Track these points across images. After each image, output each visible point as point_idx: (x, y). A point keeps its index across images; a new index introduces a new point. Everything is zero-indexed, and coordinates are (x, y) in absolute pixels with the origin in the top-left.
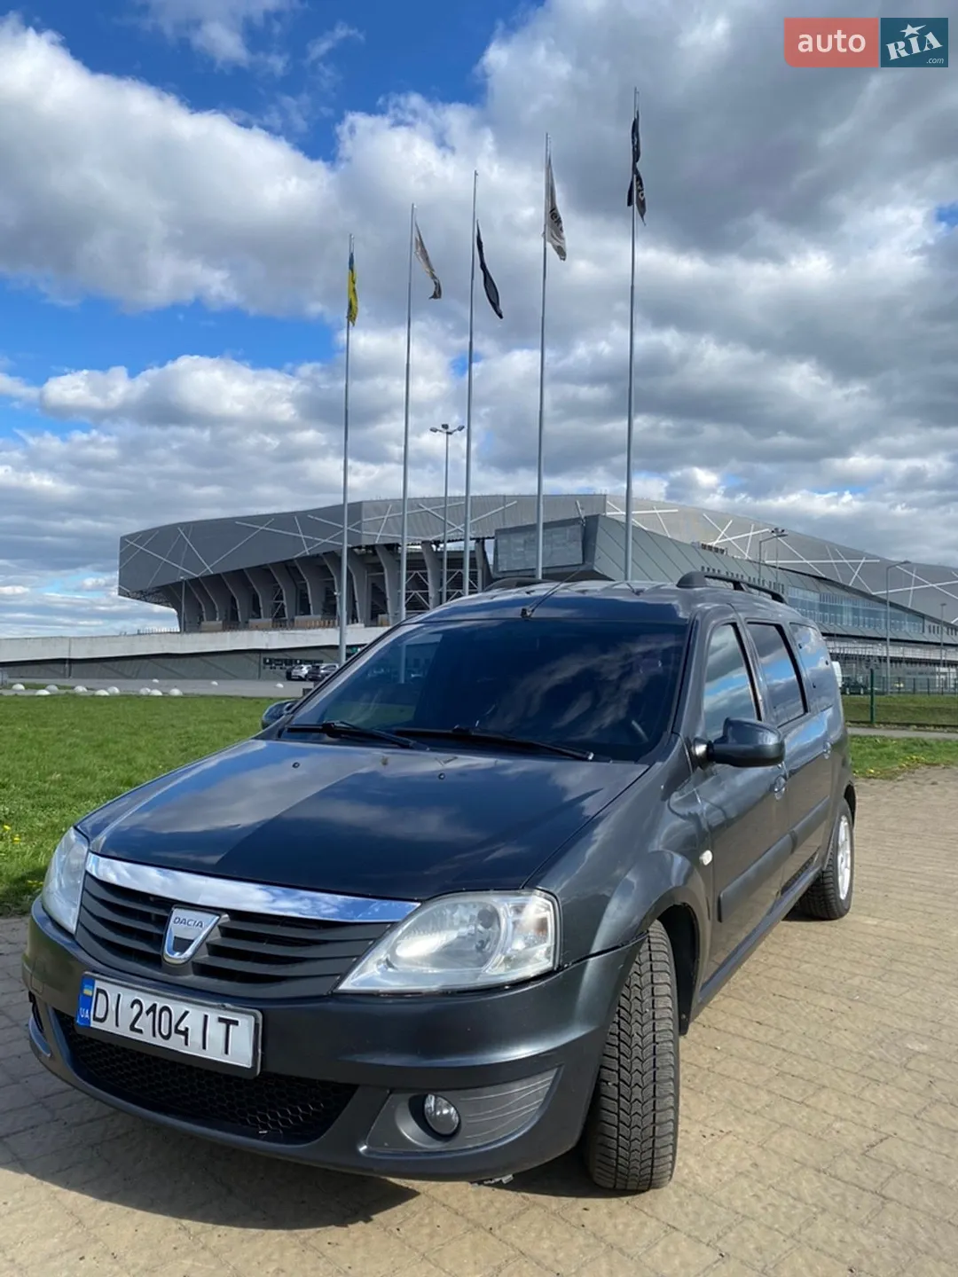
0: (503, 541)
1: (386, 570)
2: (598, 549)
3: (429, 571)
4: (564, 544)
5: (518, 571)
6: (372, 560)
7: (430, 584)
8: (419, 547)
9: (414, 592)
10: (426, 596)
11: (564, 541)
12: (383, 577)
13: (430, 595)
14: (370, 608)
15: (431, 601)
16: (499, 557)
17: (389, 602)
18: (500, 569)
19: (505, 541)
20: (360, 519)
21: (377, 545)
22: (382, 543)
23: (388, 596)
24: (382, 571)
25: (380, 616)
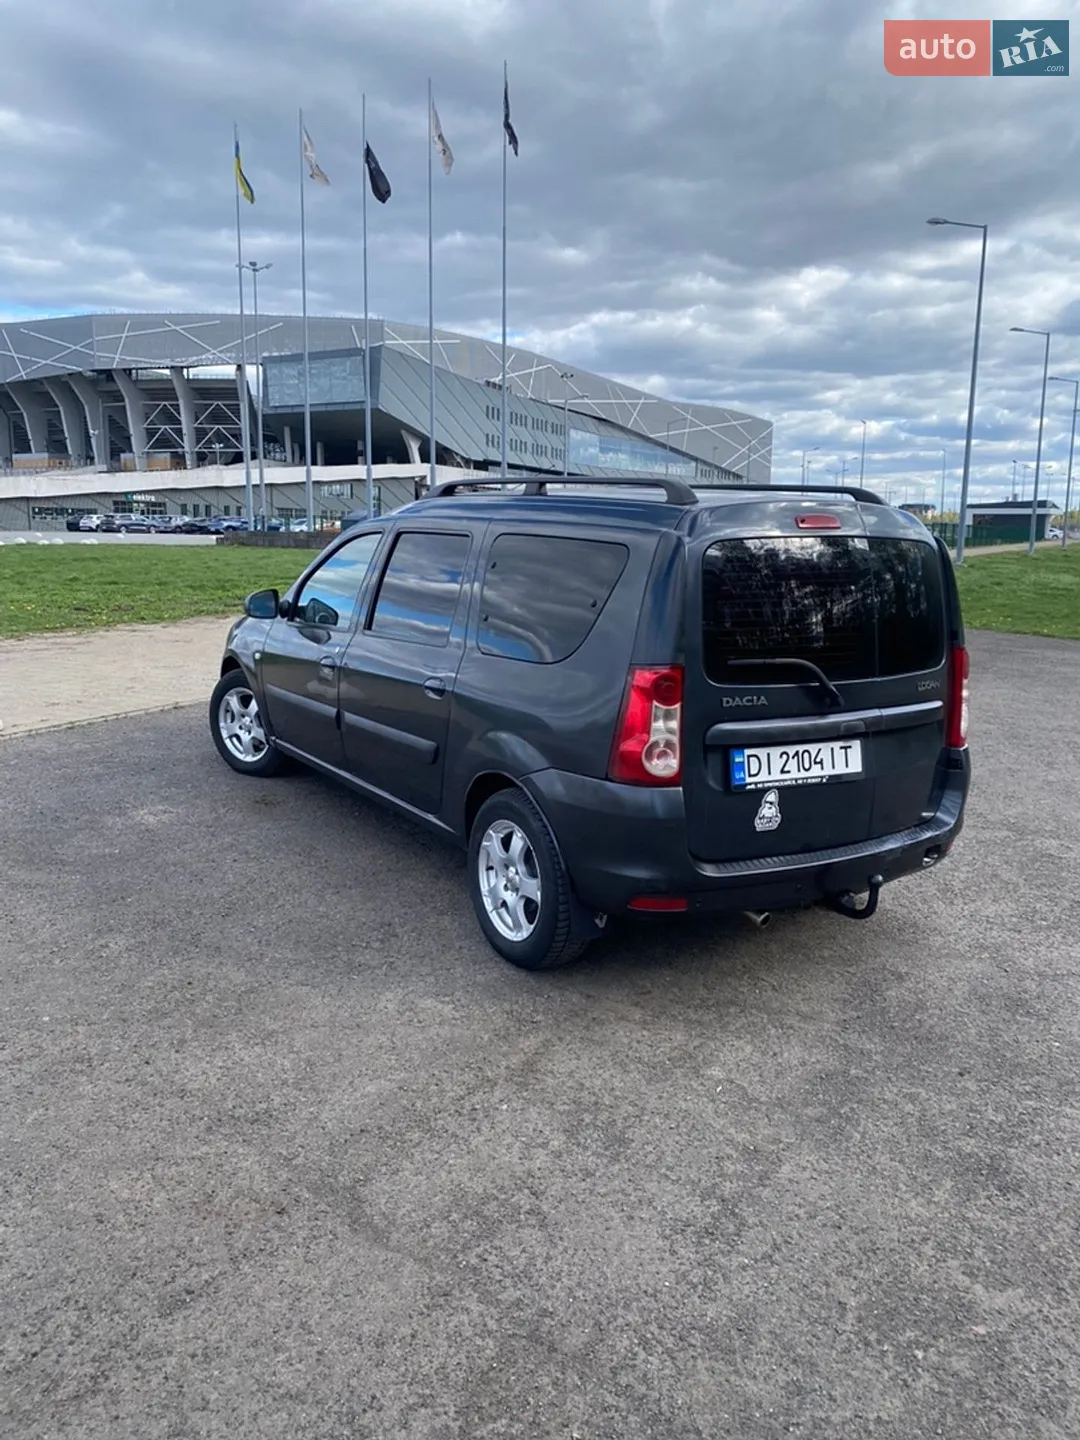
0: (273, 371)
1: (127, 400)
2: (382, 384)
3: (181, 403)
4: (344, 378)
5: (293, 406)
6: (109, 387)
7: (183, 418)
8: (167, 372)
9: (163, 427)
10: (179, 432)
11: (344, 374)
12: (124, 407)
13: (184, 431)
14: (108, 447)
15: (185, 438)
16: (270, 390)
17: (133, 439)
18: (271, 404)
19: (275, 371)
20: (91, 337)
21: (115, 370)
22: (120, 367)
23: (132, 432)
24: (123, 400)
25: (122, 455)
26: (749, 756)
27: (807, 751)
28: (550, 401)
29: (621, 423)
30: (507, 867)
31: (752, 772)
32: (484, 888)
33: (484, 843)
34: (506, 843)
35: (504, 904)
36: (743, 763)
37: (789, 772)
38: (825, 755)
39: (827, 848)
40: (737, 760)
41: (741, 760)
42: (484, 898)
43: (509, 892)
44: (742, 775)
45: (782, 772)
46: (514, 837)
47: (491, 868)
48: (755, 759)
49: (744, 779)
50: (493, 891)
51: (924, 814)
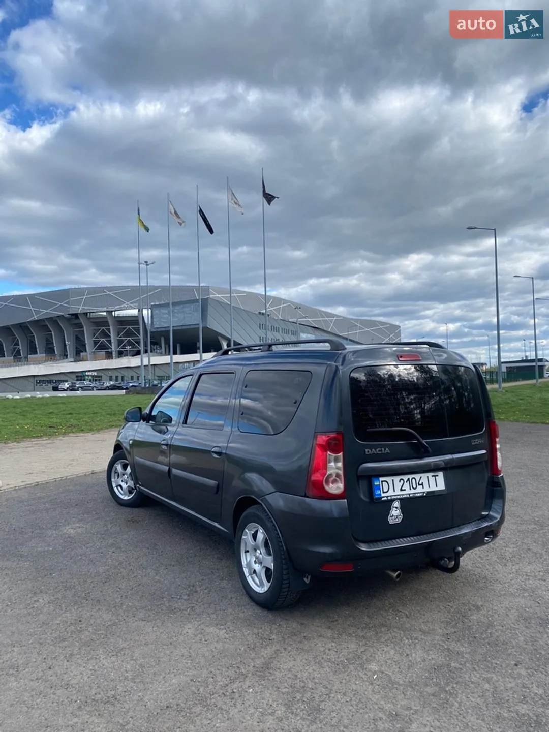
0: (156, 311)
1: (85, 328)
2: (209, 316)
3: (111, 328)
4: (190, 313)
5: (165, 327)
6: (76, 321)
7: (112, 335)
8: (105, 313)
9: (102, 339)
10: (110, 342)
11: (190, 312)
12: (83, 331)
13: (112, 341)
14: (75, 350)
15: (113, 344)
16: (155, 320)
17: (87, 346)
18: (155, 327)
19: (157, 311)
20: (69, 299)
21: (79, 313)
22: (82, 312)
23: (86, 342)
24: (83, 327)
25: (82, 354)
26: (382, 482)
27: (414, 478)
28: (290, 320)
29: (325, 329)
30: (255, 550)
31: (385, 491)
32: (244, 563)
33: (243, 537)
34: (255, 536)
35: (255, 572)
36: (379, 485)
37: (405, 490)
38: (424, 480)
39: (430, 533)
40: (376, 484)
41: (378, 483)
42: (244, 569)
43: (257, 565)
44: (379, 492)
45: (401, 490)
46: (259, 532)
47: (248, 551)
48: (386, 483)
49: (380, 494)
50: (249, 565)
51: (483, 513)
